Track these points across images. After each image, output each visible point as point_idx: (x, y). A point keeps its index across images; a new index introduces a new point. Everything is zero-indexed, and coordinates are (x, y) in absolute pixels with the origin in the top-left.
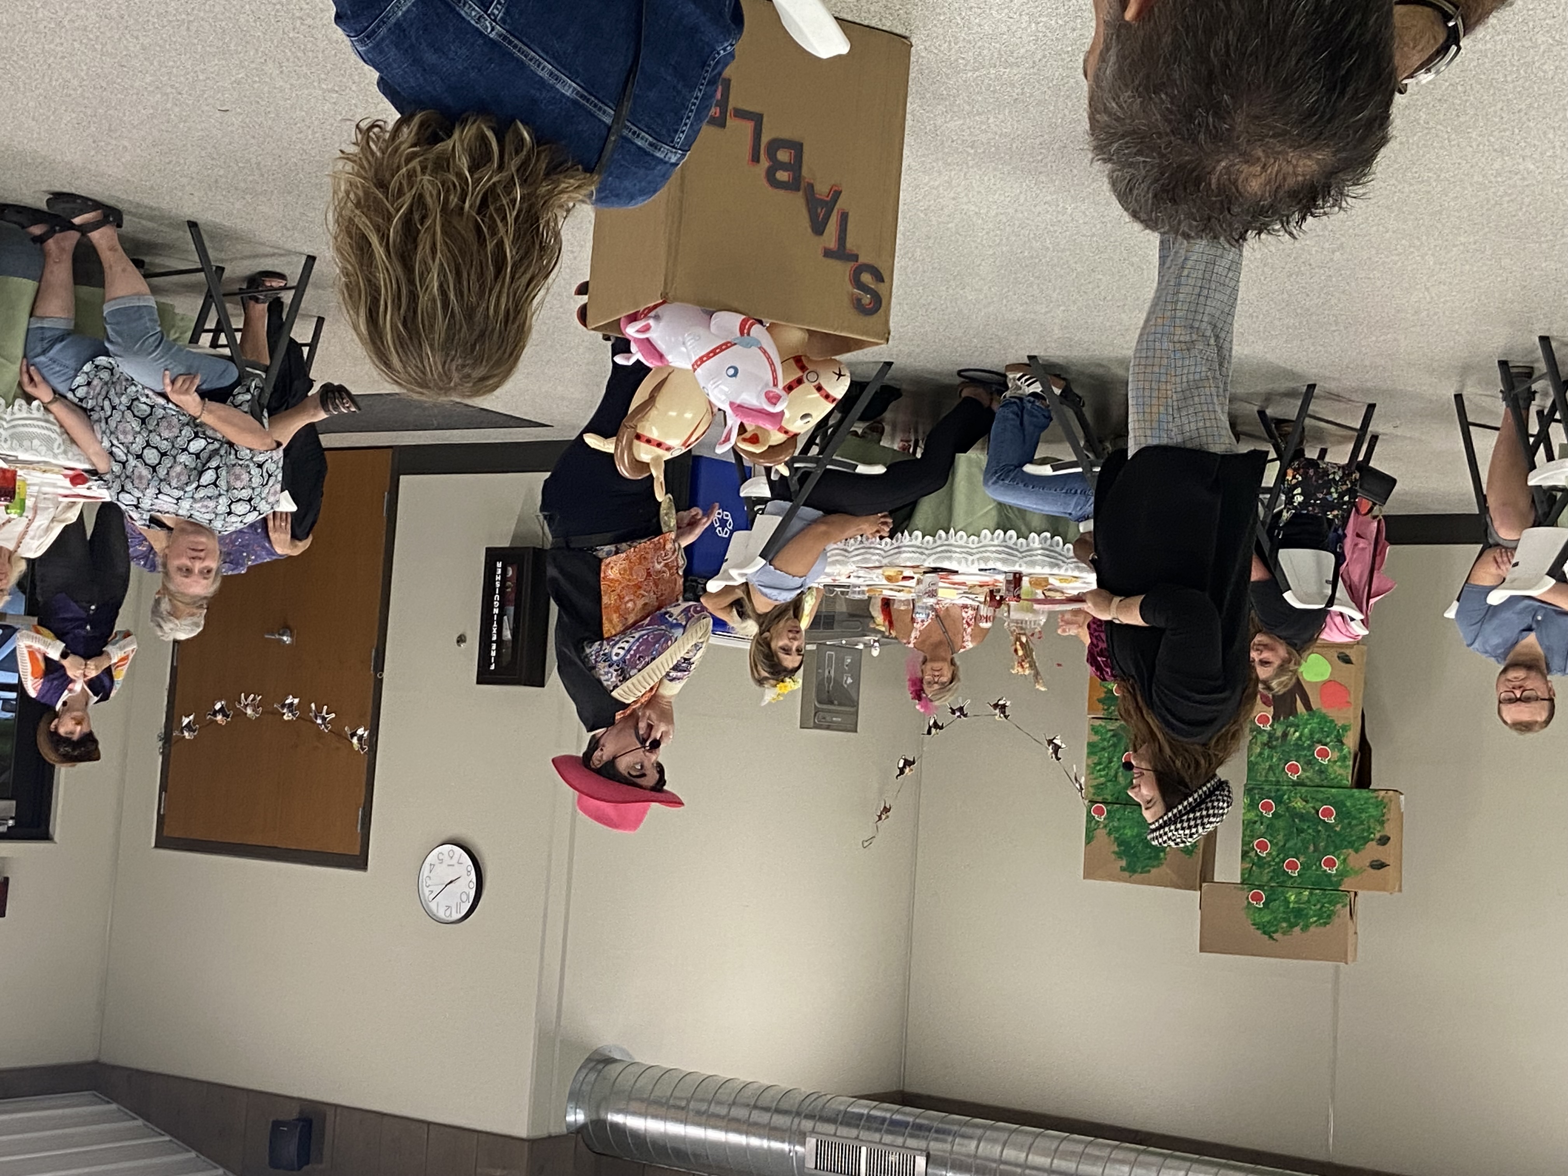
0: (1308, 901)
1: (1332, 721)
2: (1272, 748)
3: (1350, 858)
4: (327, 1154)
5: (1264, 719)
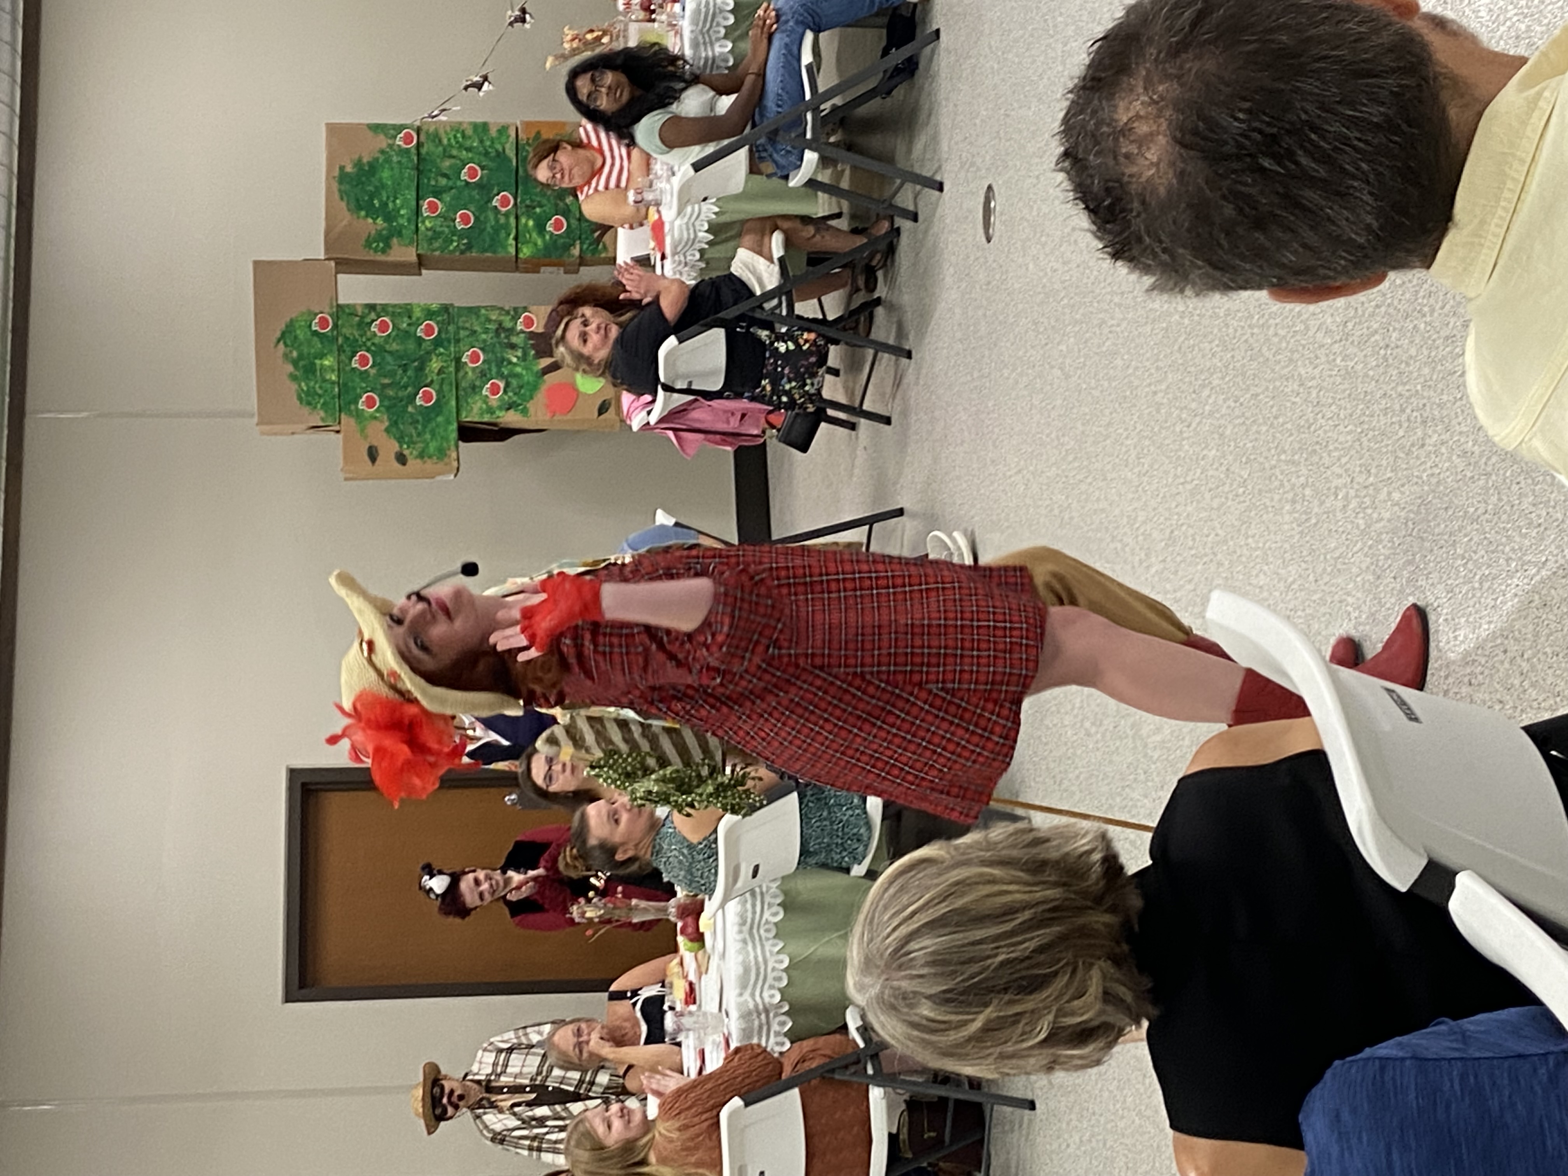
0: (325, 380)
1: (532, 398)
2: (497, 332)
3: (378, 423)
5: (529, 322)
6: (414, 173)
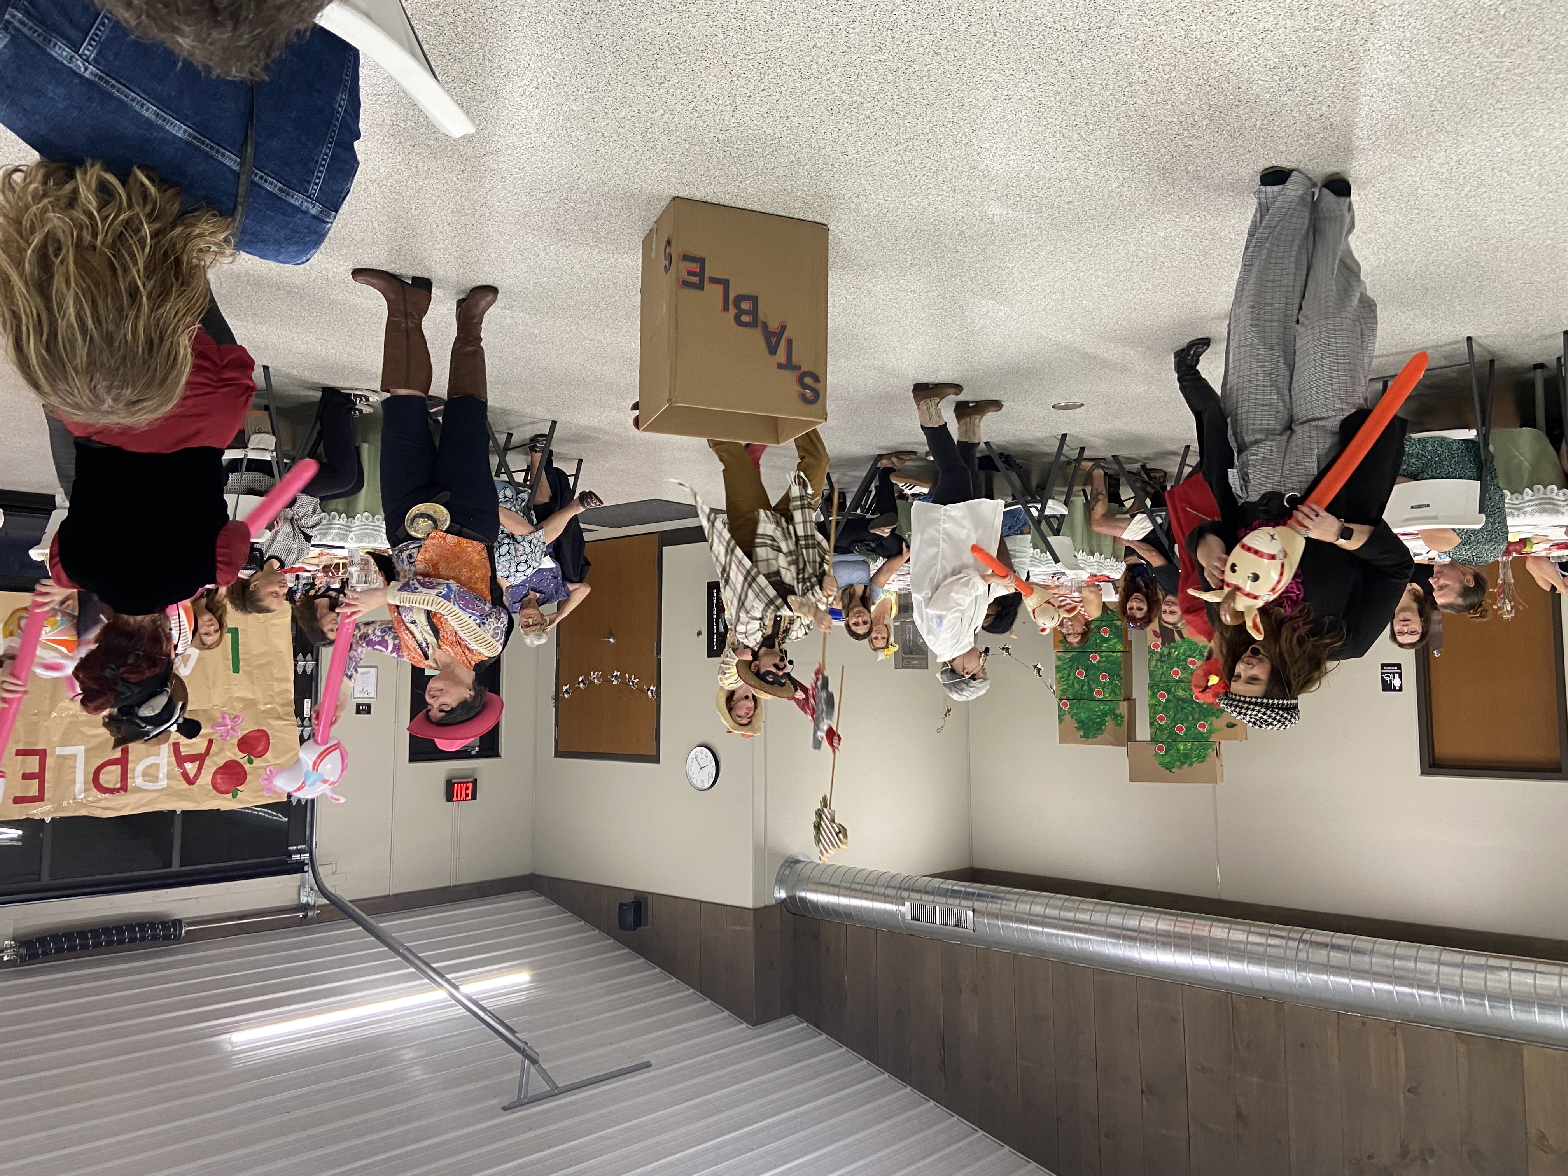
0: (1191, 749)
2: (1162, 662)
3: (1214, 723)
4: (650, 920)
5: (1156, 646)
6: (1082, 702)
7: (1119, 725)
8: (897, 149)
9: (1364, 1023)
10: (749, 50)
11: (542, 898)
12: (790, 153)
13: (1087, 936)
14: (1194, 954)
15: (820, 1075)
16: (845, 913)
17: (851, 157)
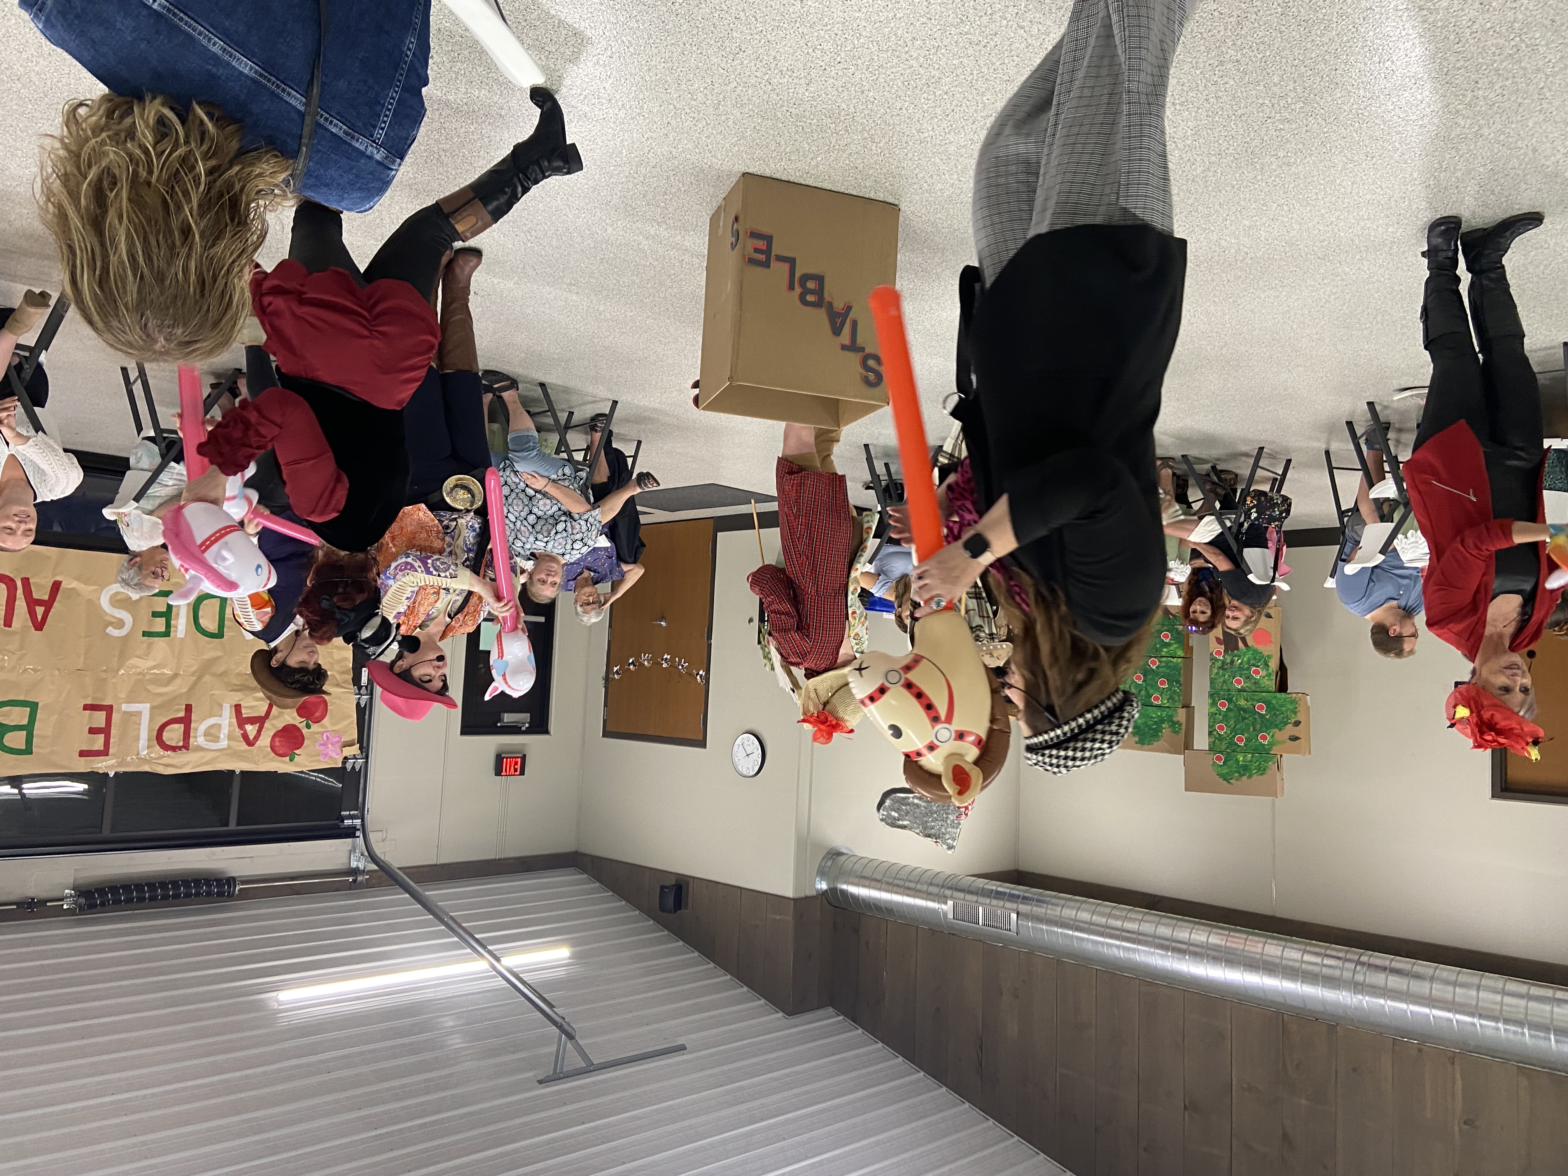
0: (1251, 761)
1: (1262, 653)
2: (1224, 669)
3: (1276, 735)
4: (690, 904)
5: (1218, 653)
7: (1175, 732)
8: (974, 127)
9: (1420, 1050)
10: (826, 20)
11: (585, 876)
12: (864, 129)
13: (1135, 946)
14: (1245, 970)
15: (854, 1069)
16: (886, 908)
17: (926, 135)
